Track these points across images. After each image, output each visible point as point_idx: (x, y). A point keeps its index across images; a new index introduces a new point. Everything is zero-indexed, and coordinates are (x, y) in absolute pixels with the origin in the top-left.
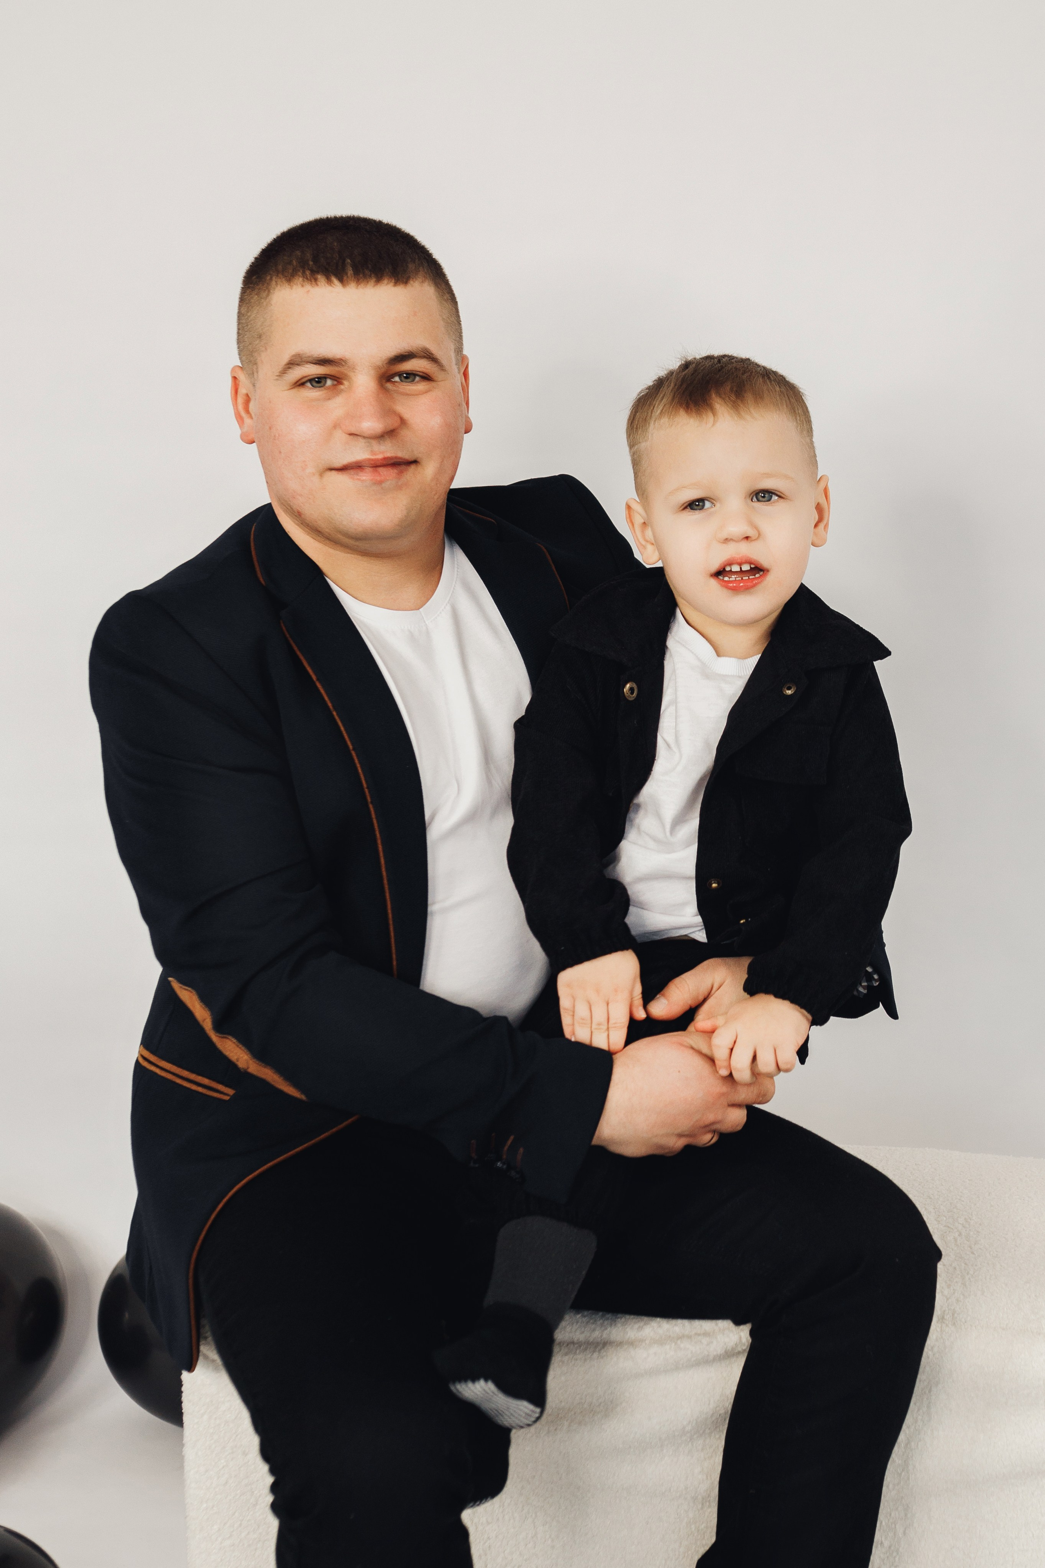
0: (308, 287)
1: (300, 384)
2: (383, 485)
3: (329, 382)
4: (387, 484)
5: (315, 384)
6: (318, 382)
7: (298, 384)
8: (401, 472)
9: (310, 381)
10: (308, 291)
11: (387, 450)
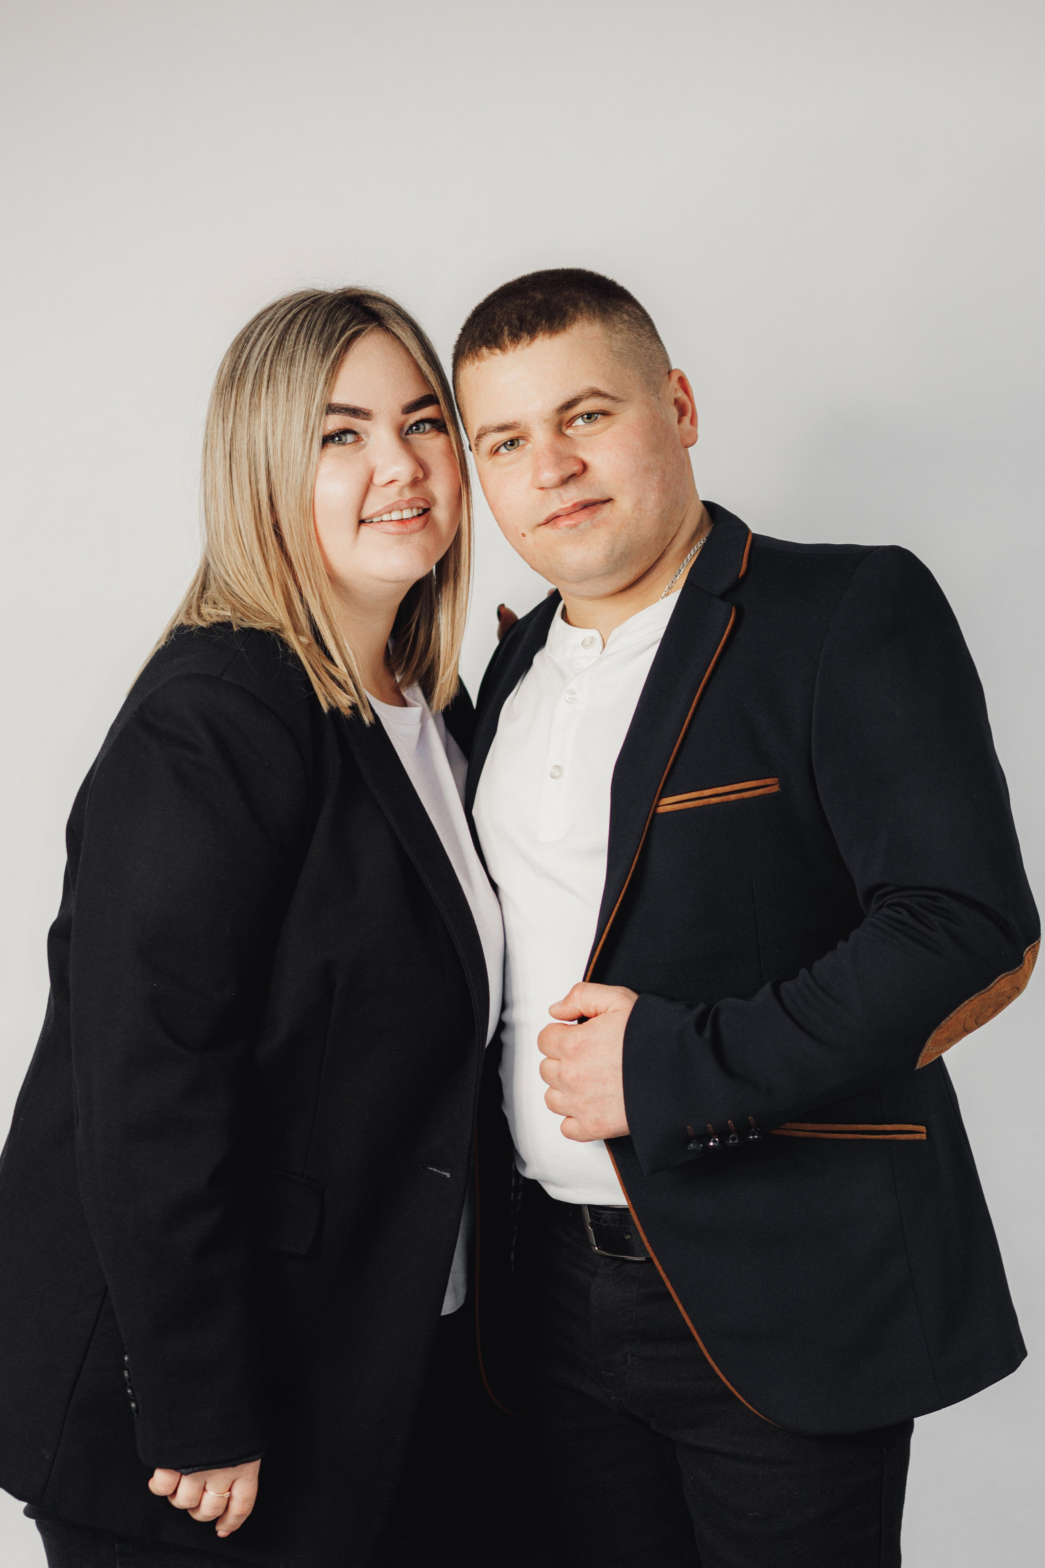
0: (477, 363)
1: (495, 451)
2: (579, 528)
3: (521, 442)
4: (582, 526)
5: (509, 447)
6: (512, 445)
7: (493, 452)
8: (595, 512)
9: (505, 444)
10: (478, 368)
11: (574, 494)
